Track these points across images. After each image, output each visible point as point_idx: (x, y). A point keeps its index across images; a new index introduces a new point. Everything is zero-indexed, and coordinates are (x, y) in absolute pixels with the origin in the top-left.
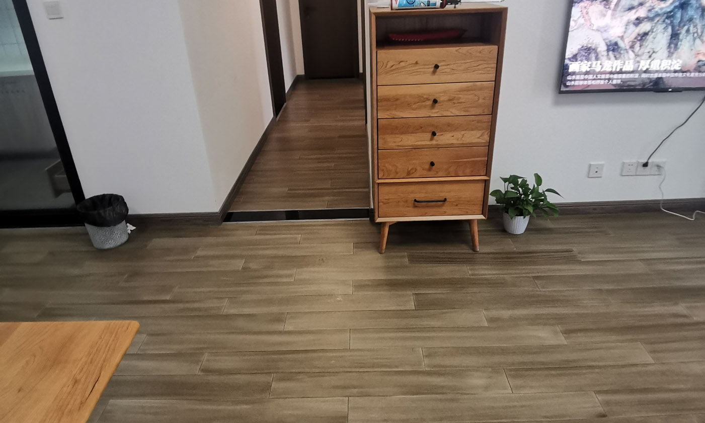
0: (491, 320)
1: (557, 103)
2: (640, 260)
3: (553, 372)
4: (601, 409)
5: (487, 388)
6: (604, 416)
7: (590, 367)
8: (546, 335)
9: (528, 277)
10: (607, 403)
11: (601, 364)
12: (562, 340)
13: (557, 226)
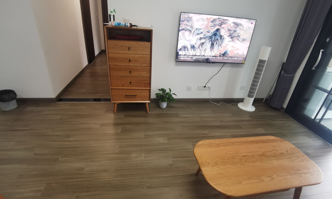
0: (145, 135)
1: (176, 65)
2: (198, 117)
3: (160, 152)
4: (171, 163)
5: (136, 157)
6: (172, 165)
7: (172, 150)
8: (161, 140)
9: (162, 122)
10: (174, 161)
11: (176, 149)
12: (166, 141)
13: (177, 106)
